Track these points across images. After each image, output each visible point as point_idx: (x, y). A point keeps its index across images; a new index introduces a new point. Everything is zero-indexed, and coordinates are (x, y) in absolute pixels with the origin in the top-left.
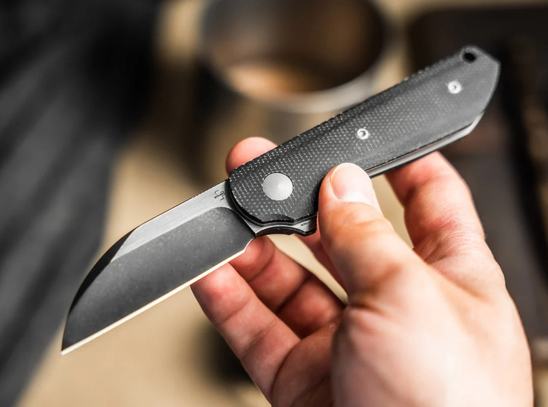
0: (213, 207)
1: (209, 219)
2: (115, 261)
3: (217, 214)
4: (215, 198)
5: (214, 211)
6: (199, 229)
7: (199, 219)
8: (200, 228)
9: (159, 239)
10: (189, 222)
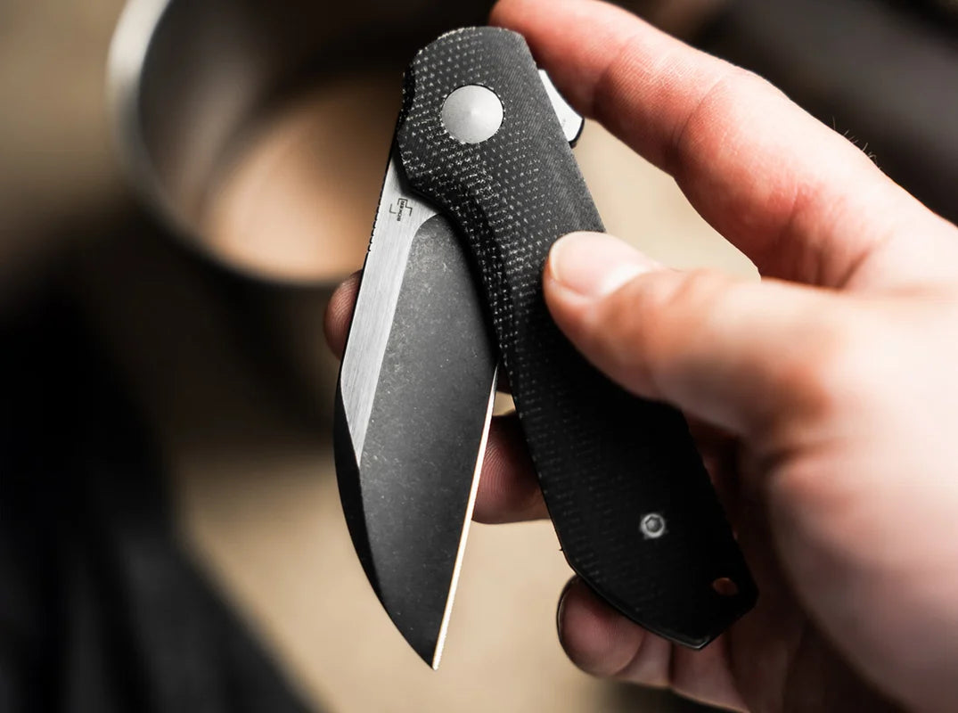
0: (412, 238)
1: (423, 261)
2: (362, 458)
3: (426, 243)
4: (399, 219)
5: (418, 241)
6: (426, 289)
7: (412, 275)
8: (426, 285)
9: (388, 362)
10: (401, 294)
